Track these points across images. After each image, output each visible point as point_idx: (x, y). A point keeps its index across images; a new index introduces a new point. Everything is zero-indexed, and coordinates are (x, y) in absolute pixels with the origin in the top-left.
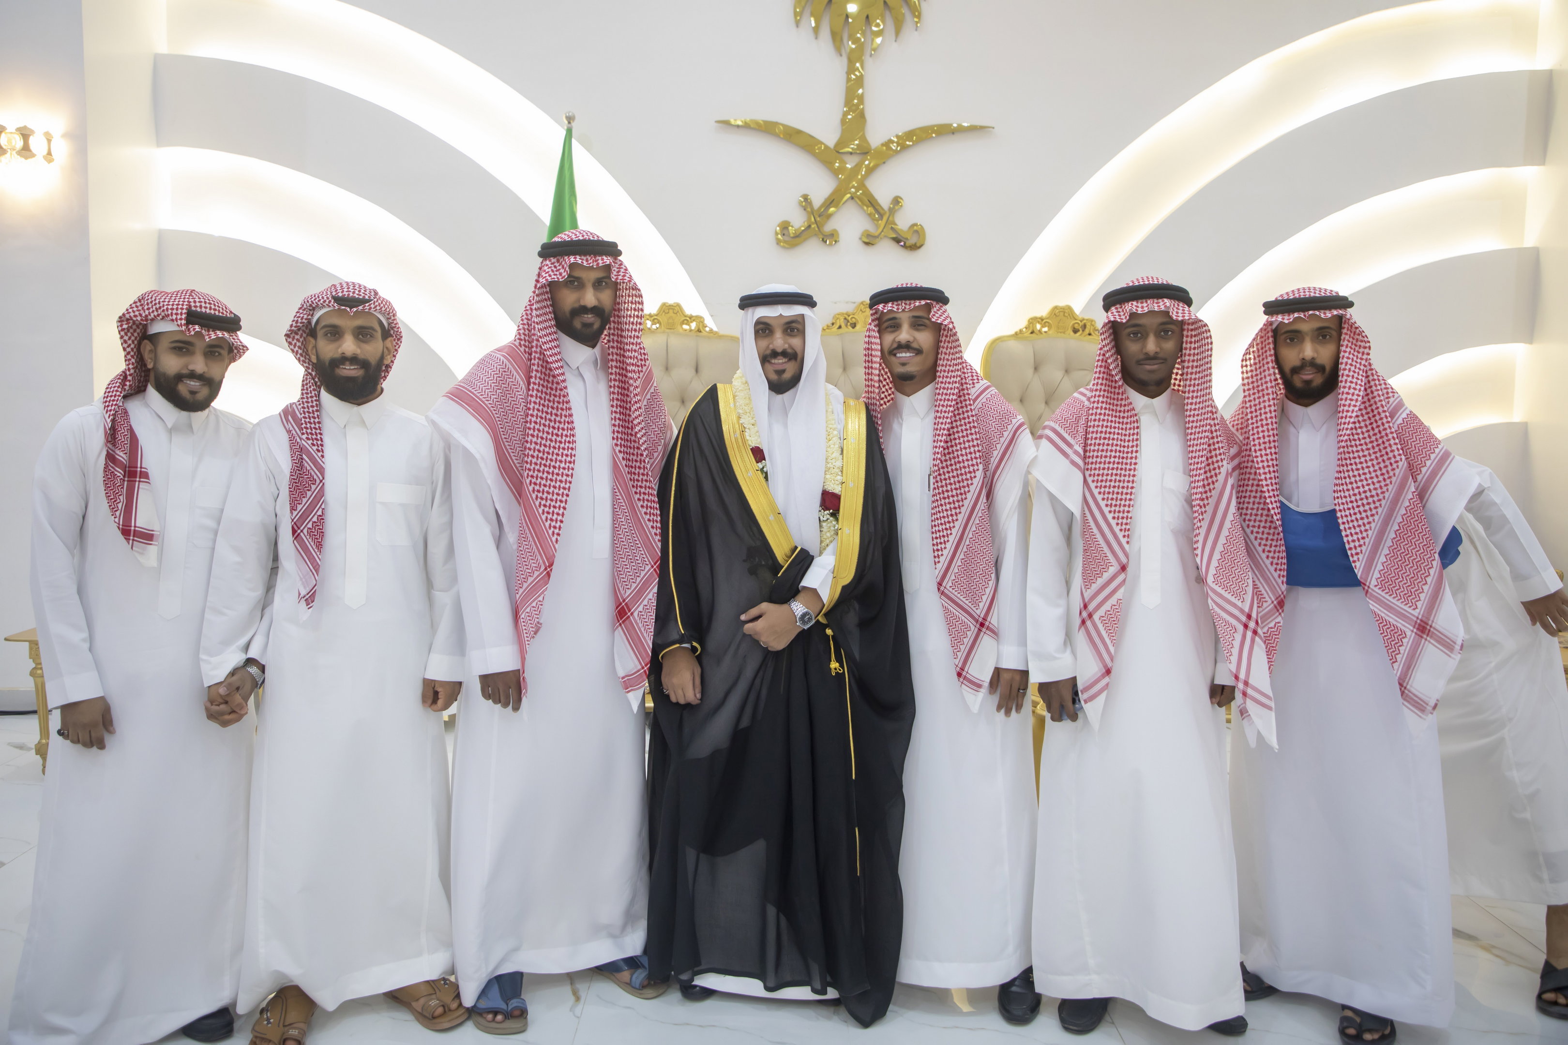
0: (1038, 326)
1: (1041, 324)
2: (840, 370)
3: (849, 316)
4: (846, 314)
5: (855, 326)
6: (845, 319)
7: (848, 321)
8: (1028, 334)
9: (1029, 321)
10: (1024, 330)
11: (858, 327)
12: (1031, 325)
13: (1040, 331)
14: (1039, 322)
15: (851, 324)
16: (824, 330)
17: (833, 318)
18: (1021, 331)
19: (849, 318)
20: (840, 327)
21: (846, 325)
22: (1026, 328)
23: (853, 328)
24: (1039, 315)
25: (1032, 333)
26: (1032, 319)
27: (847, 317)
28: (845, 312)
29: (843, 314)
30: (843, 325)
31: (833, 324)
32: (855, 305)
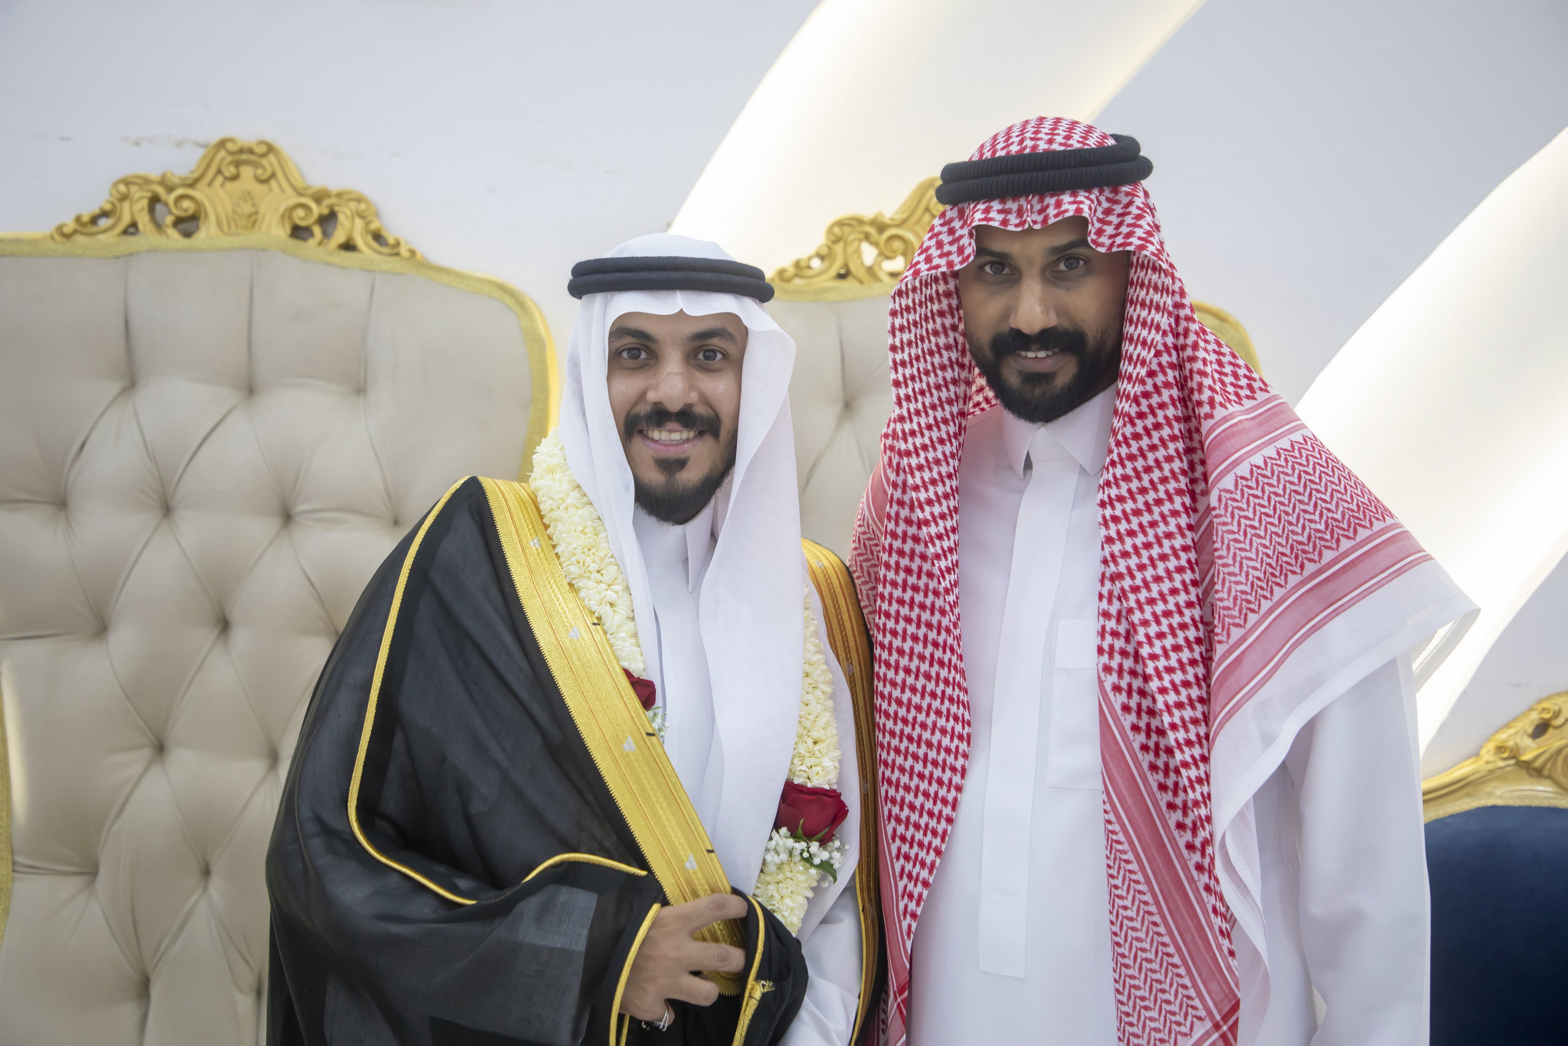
0: (869, 254)
1: (875, 244)
2: (115, 387)
3: (170, 189)
4: (162, 182)
5: (198, 228)
6: (154, 200)
7: (171, 213)
8: (827, 281)
9: (830, 230)
10: (816, 263)
11: (206, 234)
12: (839, 248)
13: (870, 270)
14: (867, 237)
15: (178, 222)
16: (68, 236)
17: (111, 195)
18: (800, 268)
19: (171, 198)
20: (132, 229)
21: (158, 226)
22: (822, 258)
23: (187, 234)
24: (868, 214)
25: (842, 276)
26: (840, 224)
27: (160, 191)
28: (155, 175)
29: (147, 181)
30: (143, 220)
31: (105, 214)
32: (201, 152)
